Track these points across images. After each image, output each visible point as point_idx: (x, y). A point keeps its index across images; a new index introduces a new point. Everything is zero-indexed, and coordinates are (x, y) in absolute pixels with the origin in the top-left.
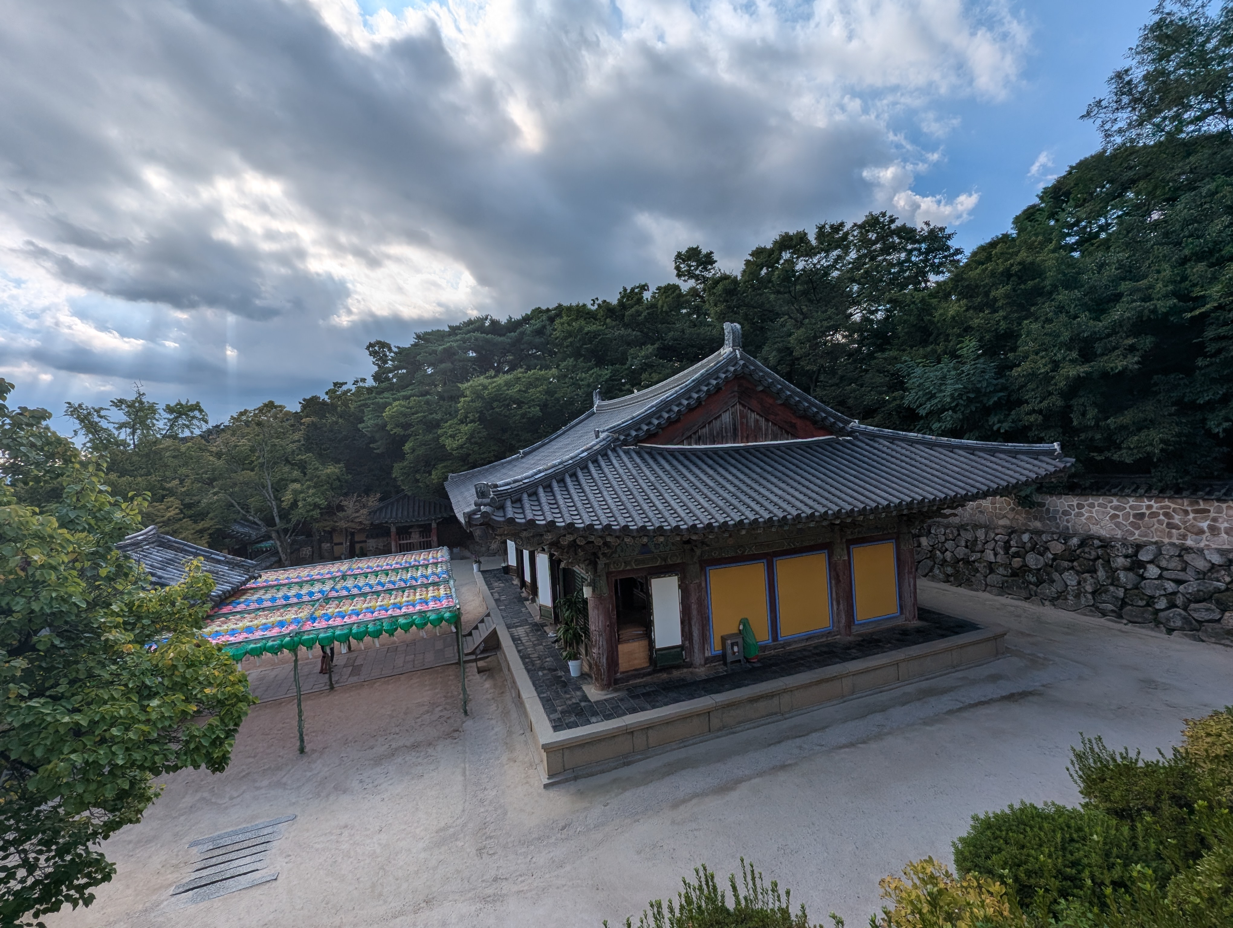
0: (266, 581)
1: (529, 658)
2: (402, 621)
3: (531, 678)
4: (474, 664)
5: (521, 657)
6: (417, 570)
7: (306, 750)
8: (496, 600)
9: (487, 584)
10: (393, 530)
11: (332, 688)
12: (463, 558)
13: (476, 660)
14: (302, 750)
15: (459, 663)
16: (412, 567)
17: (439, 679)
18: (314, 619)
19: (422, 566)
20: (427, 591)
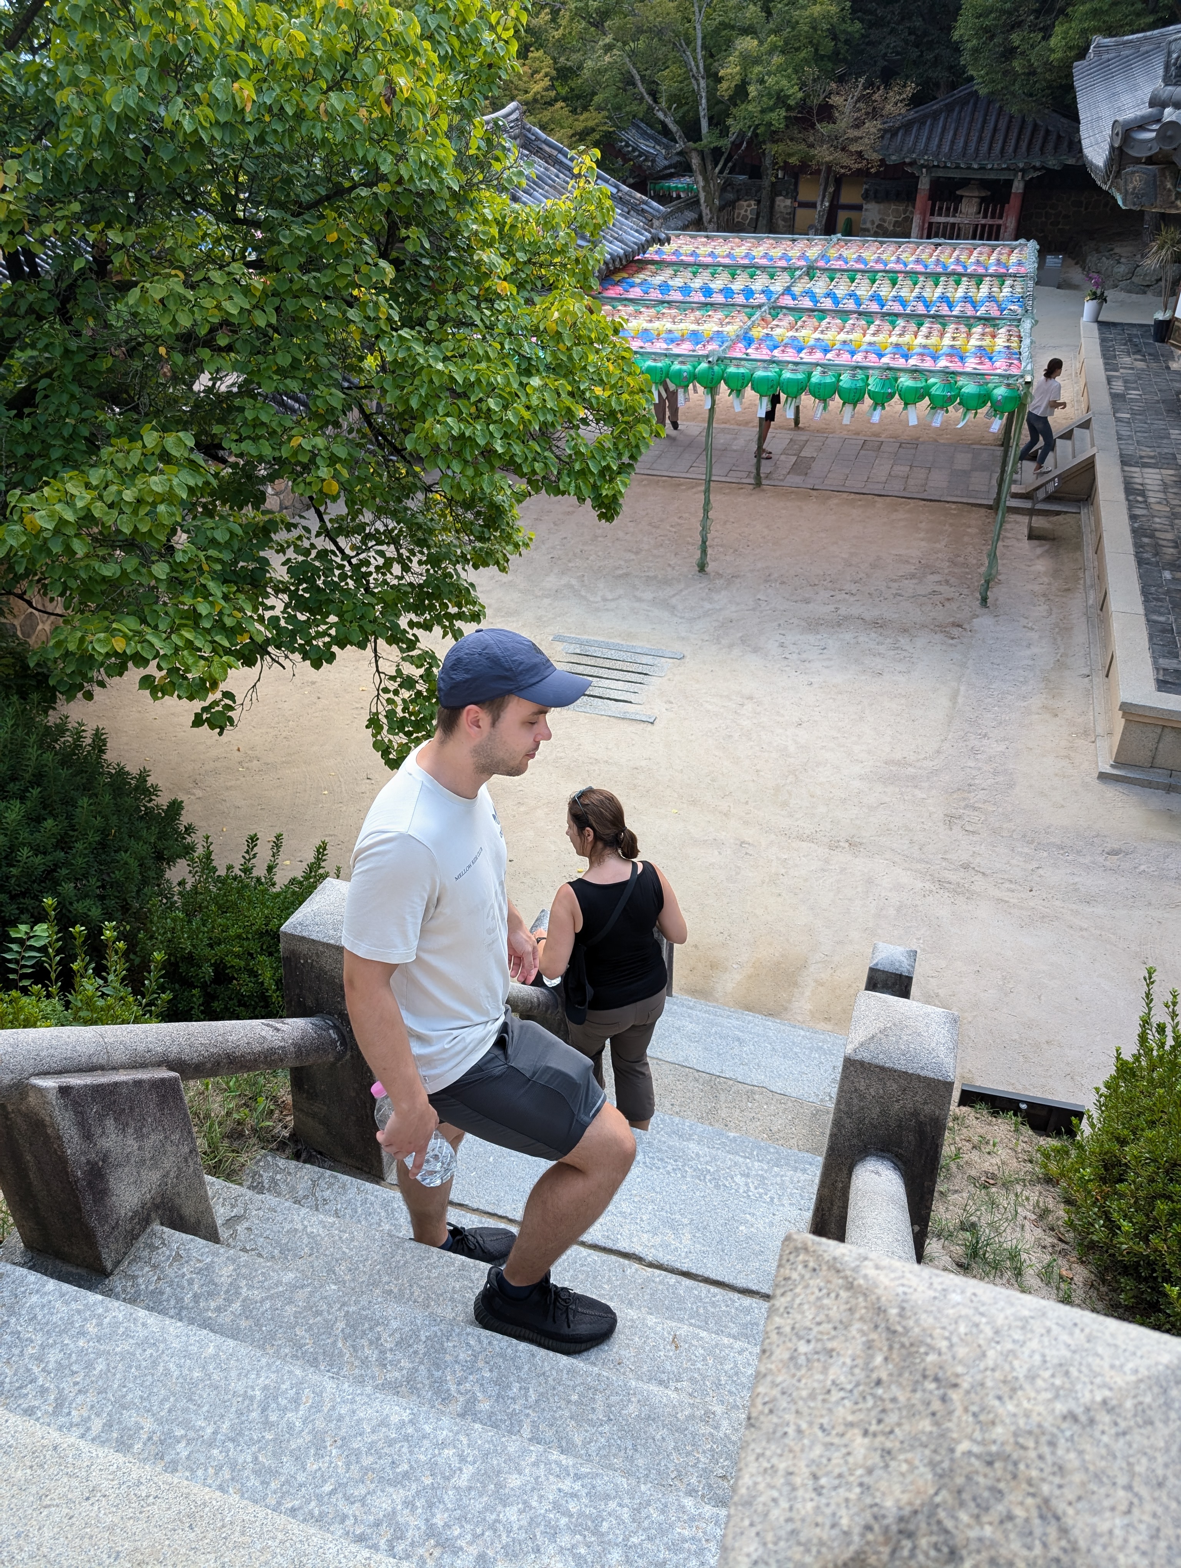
0: (676, 253)
1: (1152, 536)
2: (905, 381)
3: (1141, 577)
4: (1025, 520)
5: (1134, 531)
6: (958, 283)
7: (708, 569)
8: (1115, 397)
9: (1104, 356)
10: (924, 184)
11: (758, 484)
12: (1063, 285)
13: (1031, 512)
14: (702, 567)
15: (994, 508)
16: (948, 275)
17: (947, 527)
18: (749, 341)
19: (970, 276)
20: (969, 335)
